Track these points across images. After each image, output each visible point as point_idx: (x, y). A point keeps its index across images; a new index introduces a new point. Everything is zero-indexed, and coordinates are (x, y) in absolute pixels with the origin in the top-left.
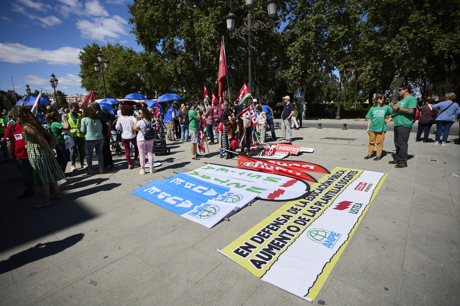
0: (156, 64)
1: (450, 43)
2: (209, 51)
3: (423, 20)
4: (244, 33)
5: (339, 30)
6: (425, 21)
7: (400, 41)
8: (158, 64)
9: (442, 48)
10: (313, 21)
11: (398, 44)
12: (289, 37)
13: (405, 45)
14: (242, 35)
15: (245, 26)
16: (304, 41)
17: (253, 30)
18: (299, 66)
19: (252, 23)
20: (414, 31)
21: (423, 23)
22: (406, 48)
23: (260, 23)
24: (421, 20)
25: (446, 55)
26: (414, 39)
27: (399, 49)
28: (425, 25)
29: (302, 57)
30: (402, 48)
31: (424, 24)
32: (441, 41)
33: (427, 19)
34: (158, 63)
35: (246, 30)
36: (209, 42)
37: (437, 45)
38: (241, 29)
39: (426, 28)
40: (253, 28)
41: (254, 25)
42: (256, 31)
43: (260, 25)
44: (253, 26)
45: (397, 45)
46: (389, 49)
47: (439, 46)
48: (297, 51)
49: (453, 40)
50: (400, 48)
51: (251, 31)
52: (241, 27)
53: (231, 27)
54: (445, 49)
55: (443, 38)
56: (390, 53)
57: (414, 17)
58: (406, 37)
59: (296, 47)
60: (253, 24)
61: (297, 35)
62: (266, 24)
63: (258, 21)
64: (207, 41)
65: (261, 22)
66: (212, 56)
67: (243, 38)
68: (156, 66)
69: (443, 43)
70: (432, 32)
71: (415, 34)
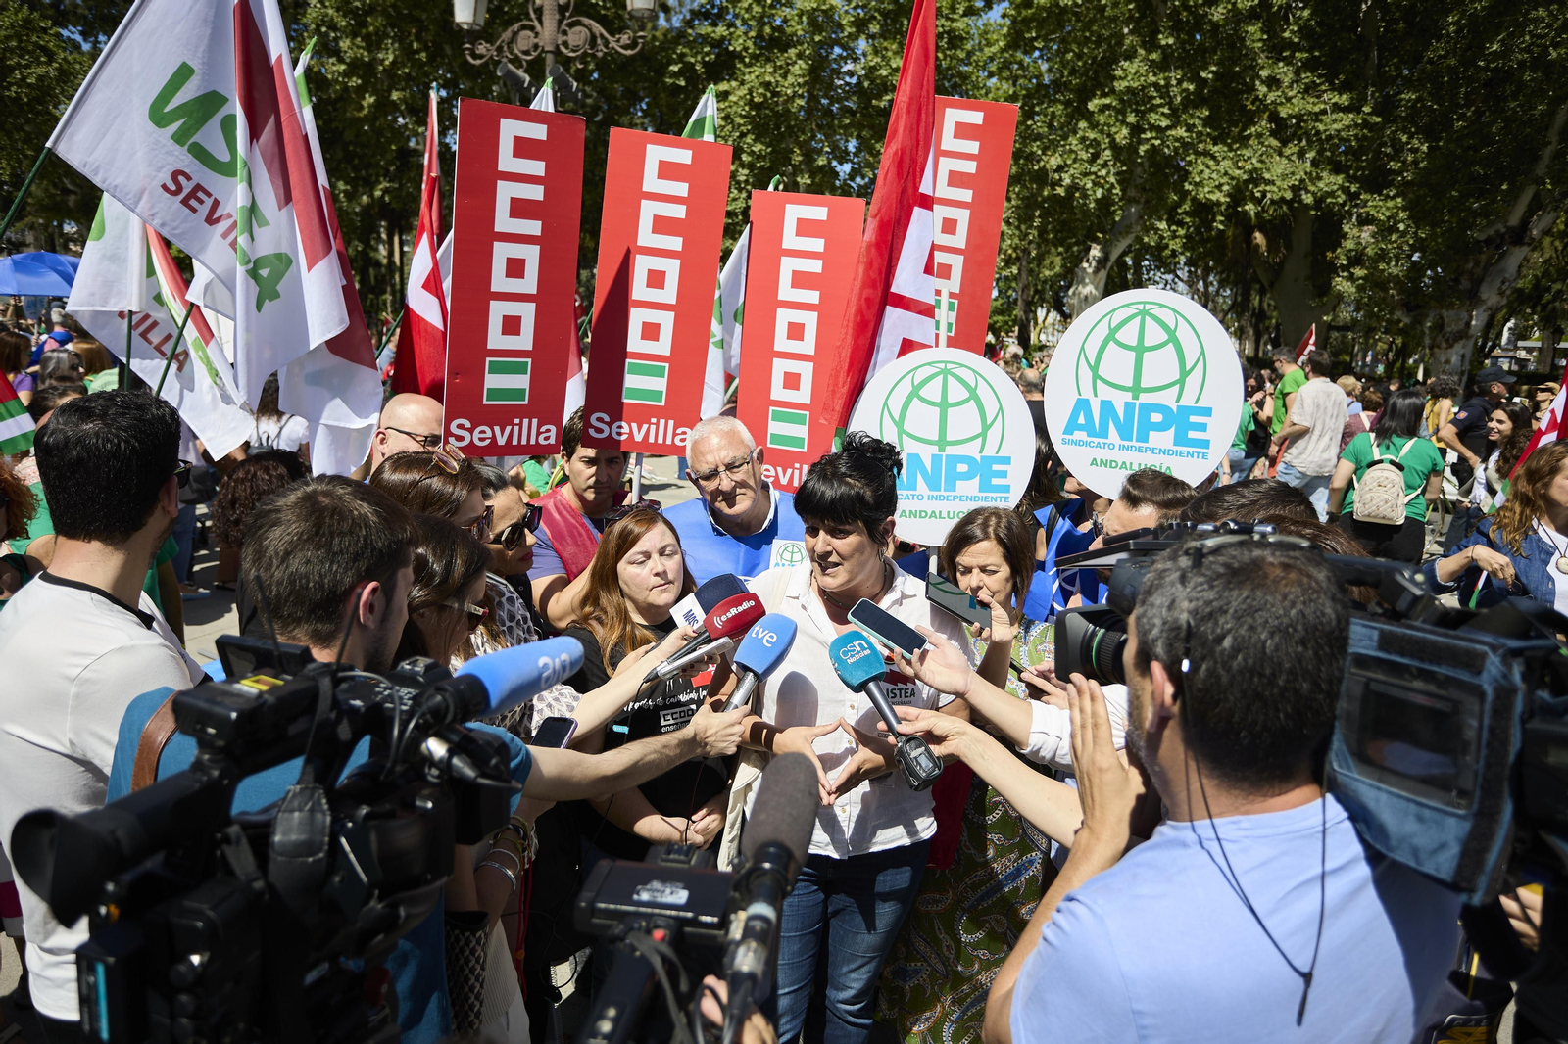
0: (27, 66)
1: (1232, 179)
2: (341, 60)
3: (1156, 85)
4: (527, 53)
5: (894, 65)
6: (1164, 91)
7: (1090, 145)
8: (40, 70)
9: (1209, 192)
10: (800, 16)
11: (1084, 155)
12: (707, 54)
13: (1105, 165)
14: (517, 61)
15: (532, 28)
16: (767, 85)
17: (563, 49)
18: (746, 182)
19: (560, 22)
20: (1131, 119)
21: (1155, 98)
22: (1108, 173)
23: (594, 30)
24: (1150, 85)
25: (1220, 218)
26: (1132, 149)
27: (1086, 174)
28: (1161, 105)
29: (757, 147)
30: (1095, 174)
31: (1158, 101)
32: (1208, 167)
33: (1168, 85)
34: (39, 63)
35: (536, 47)
36: (345, 16)
37: (1197, 180)
38: (515, 34)
39: (1163, 114)
40: (565, 44)
41: (570, 32)
42: (575, 58)
43: (593, 38)
44: (565, 33)
45: (1082, 159)
46: (1060, 169)
47: (1201, 182)
48: (738, 120)
49: (1239, 168)
50: (1090, 174)
51: (557, 52)
52: (516, 27)
53: (470, 19)
54: (1216, 196)
55: (1213, 157)
56: (1059, 183)
57: (1132, 72)
58: (1109, 135)
59: (735, 103)
60: (563, 27)
61: (736, 56)
62: (618, 41)
63: (586, 20)
64: (331, 11)
65: (598, 28)
66: (355, 82)
67: (520, 73)
68: (24, 79)
69: (1214, 176)
70: (1181, 132)
71: (1136, 130)
